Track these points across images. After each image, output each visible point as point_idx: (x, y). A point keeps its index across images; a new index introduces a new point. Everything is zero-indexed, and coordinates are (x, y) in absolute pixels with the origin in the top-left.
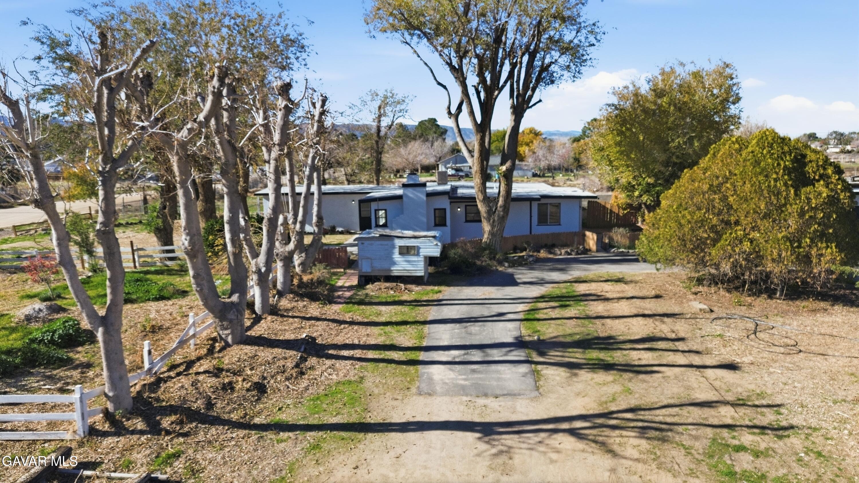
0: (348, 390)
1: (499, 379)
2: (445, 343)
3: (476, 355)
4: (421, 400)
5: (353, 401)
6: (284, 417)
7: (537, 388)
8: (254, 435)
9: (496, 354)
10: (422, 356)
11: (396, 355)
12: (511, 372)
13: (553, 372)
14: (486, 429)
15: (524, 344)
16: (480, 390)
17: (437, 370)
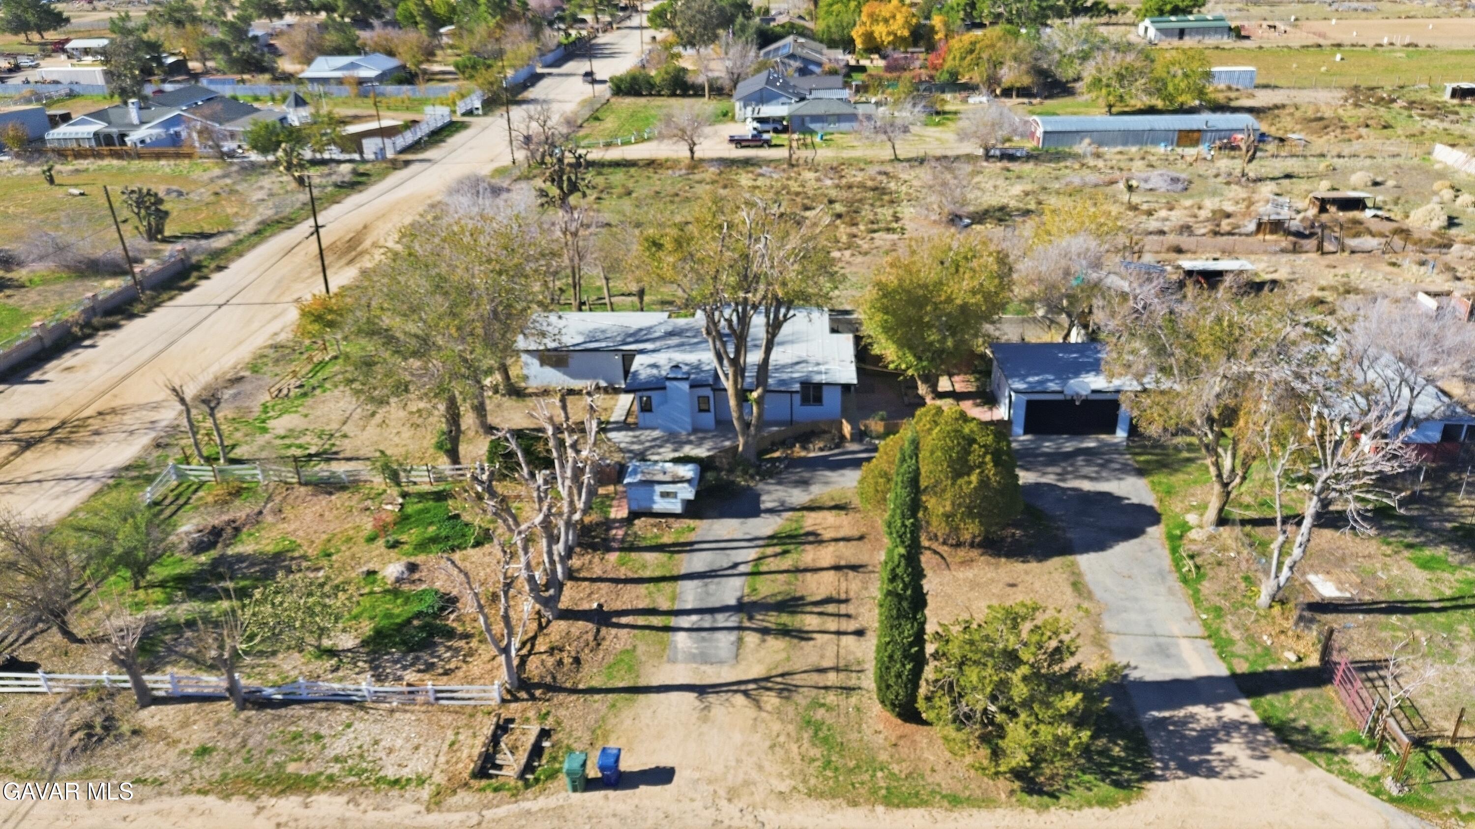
0: (626, 658)
1: (717, 648)
2: (689, 606)
3: (707, 621)
4: (668, 667)
5: (630, 669)
6: (595, 683)
7: (737, 656)
8: (582, 698)
9: (721, 620)
10: (673, 621)
11: (656, 621)
12: (725, 640)
13: (751, 639)
14: (701, 690)
15: (742, 607)
16: (704, 658)
17: (681, 638)
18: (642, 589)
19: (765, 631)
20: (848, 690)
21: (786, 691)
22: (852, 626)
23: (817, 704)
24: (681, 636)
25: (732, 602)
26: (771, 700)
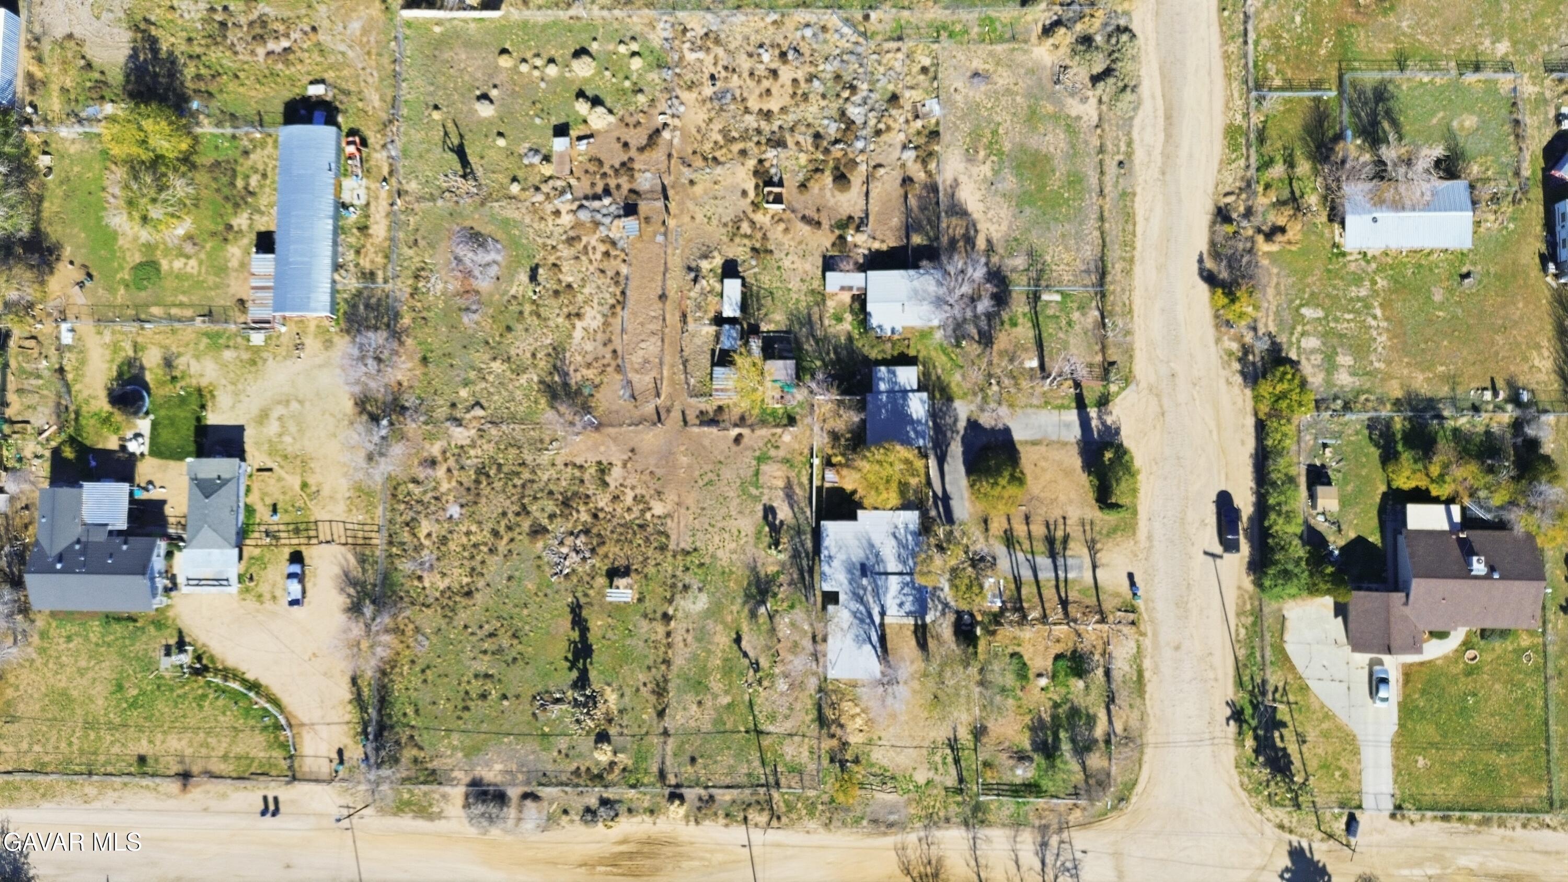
11: (1062, 585)
12: (1070, 562)
13: (1068, 553)
14: (1094, 567)
15: (1053, 555)
16: (1080, 568)
17: (1071, 576)
18: (1045, 592)
19: (1065, 549)
20: (1092, 523)
21: (1093, 541)
22: (1061, 521)
23: (1100, 533)
24: (1070, 576)
25: (1049, 561)
26: (1098, 546)
